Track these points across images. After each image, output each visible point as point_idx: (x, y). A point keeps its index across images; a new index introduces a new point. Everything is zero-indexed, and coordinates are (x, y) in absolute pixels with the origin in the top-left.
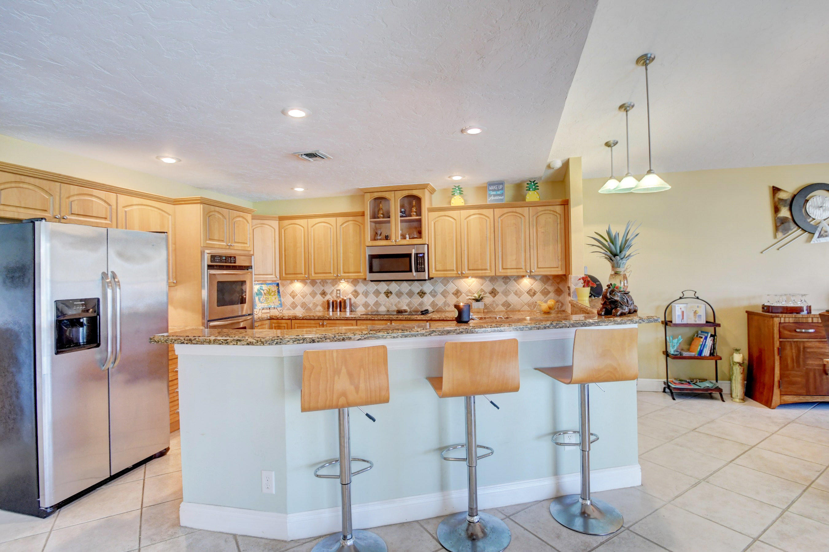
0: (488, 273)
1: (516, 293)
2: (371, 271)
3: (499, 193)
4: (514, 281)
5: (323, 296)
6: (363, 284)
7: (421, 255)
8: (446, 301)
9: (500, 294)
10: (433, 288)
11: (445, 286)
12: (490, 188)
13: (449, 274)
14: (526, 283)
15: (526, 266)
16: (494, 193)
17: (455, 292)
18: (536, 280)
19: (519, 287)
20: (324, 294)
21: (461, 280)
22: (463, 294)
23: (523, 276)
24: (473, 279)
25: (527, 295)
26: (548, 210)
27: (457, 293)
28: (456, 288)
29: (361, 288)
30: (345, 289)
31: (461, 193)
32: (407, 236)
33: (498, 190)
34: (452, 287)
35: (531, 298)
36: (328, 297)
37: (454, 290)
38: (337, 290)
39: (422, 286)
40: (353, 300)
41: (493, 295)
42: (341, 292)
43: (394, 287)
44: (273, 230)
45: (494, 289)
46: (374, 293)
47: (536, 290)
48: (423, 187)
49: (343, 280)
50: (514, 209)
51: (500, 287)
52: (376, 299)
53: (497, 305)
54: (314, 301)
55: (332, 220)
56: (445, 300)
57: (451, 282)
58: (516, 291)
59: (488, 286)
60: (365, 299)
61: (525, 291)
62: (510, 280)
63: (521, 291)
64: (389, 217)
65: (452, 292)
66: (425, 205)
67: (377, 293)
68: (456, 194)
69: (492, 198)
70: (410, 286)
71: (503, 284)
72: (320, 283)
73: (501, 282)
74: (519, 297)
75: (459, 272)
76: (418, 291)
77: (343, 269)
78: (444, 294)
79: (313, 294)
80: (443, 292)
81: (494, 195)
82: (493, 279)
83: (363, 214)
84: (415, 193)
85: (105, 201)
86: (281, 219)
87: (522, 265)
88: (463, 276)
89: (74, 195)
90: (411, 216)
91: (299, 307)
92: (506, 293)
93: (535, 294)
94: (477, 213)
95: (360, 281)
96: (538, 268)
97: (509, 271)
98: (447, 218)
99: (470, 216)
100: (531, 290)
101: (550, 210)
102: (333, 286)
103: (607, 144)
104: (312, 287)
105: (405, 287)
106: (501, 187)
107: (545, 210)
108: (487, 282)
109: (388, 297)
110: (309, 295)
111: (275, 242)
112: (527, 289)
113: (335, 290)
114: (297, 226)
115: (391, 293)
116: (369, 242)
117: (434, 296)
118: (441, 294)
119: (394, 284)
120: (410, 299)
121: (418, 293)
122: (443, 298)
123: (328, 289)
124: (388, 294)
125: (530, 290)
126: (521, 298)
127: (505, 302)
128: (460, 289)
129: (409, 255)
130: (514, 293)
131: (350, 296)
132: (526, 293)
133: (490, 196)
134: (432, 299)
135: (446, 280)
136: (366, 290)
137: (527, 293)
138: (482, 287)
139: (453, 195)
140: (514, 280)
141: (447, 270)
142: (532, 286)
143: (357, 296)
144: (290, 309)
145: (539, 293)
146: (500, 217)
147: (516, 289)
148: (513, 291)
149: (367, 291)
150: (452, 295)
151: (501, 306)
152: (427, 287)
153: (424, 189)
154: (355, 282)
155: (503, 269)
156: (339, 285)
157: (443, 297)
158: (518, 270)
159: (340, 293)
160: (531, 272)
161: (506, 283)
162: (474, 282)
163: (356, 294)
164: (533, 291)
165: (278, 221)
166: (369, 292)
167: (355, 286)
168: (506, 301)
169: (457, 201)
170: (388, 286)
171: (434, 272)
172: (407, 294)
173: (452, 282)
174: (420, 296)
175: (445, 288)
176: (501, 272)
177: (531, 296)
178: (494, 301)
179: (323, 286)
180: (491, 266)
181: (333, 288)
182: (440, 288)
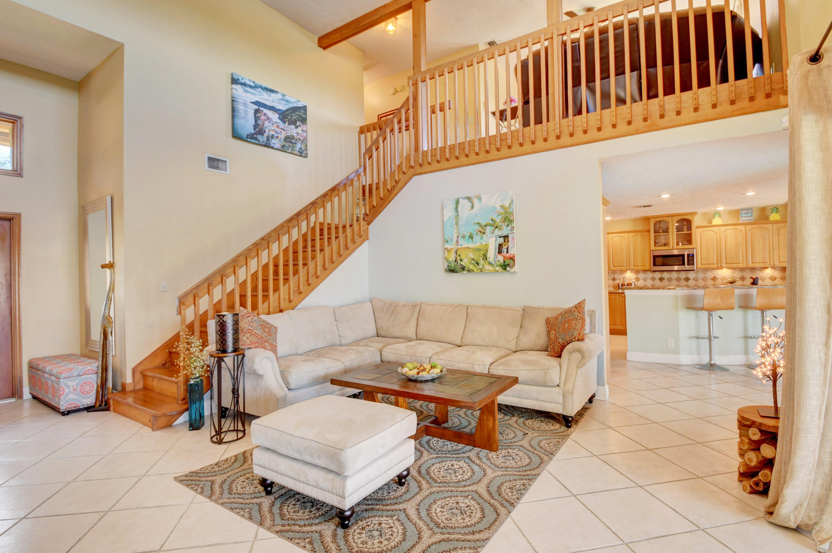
0: (741, 265)
2: (655, 265)
3: (749, 215)
6: (643, 273)
7: (691, 255)
8: (705, 284)
9: (748, 279)
10: (695, 276)
11: (705, 274)
12: (742, 212)
13: (711, 266)
14: (769, 272)
15: (770, 261)
16: (745, 215)
18: (776, 270)
19: (762, 274)
20: (614, 279)
21: (718, 270)
22: (719, 280)
23: (766, 268)
24: (727, 270)
25: (769, 280)
27: (714, 279)
28: (714, 275)
29: (641, 276)
30: (630, 276)
31: (720, 216)
32: (680, 244)
33: (748, 213)
34: (710, 275)
35: (772, 282)
36: (617, 282)
37: (712, 277)
38: (624, 277)
39: (687, 274)
40: (636, 283)
41: (742, 280)
42: (627, 278)
43: (666, 275)
45: (743, 276)
46: (651, 279)
48: (694, 214)
49: (630, 270)
50: (761, 225)
51: (748, 275)
52: (652, 283)
55: (626, 235)
59: (737, 275)
60: (644, 282)
61: (768, 278)
62: (757, 269)
63: (764, 277)
64: (668, 232)
65: (710, 278)
66: (694, 225)
67: (653, 279)
68: (716, 217)
69: (744, 218)
70: (678, 274)
71: (750, 273)
72: (611, 273)
74: (763, 281)
75: (719, 265)
76: (685, 277)
77: (634, 264)
78: (704, 279)
81: (745, 217)
82: (742, 269)
83: (649, 231)
84: (687, 217)
87: (768, 260)
88: (721, 268)
90: (683, 231)
93: (775, 279)
94: (732, 228)
95: (641, 271)
96: (780, 262)
97: (757, 264)
98: (710, 232)
99: (727, 230)
102: (621, 274)
105: (674, 275)
106: (750, 211)
107: (784, 225)
108: (738, 272)
109: (661, 281)
115: (664, 279)
116: (653, 247)
117: (696, 281)
118: (702, 279)
119: (666, 273)
120: (678, 283)
121: (684, 279)
123: (617, 276)
124: (661, 279)
125: (772, 277)
128: (717, 276)
129: (683, 256)
131: (634, 281)
133: (742, 217)
134: (695, 283)
135: (706, 270)
137: (770, 278)
138: (734, 275)
139: (714, 217)
140: (760, 269)
141: (710, 264)
142: (773, 274)
143: (639, 281)
145: (778, 278)
146: (750, 230)
149: (646, 277)
150: (710, 280)
152: (691, 275)
154: (637, 272)
155: (752, 263)
156: (625, 274)
157: (703, 281)
158: (764, 264)
160: (774, 264)
163: (638, 279)
164: (774, 277)
166: (647, 279)
167: (637, 274)
169: (717, 221)
170: (662, 273)
171: (700, 265)
172: (676, 279)
173: (711, 271)
174: (686, 280)
176: (751, 265)
177: (772, 280)
178: (743, 284)
179: (614, 274)
180: (743, 261)
181: (621, 276)
182: (701, 275)
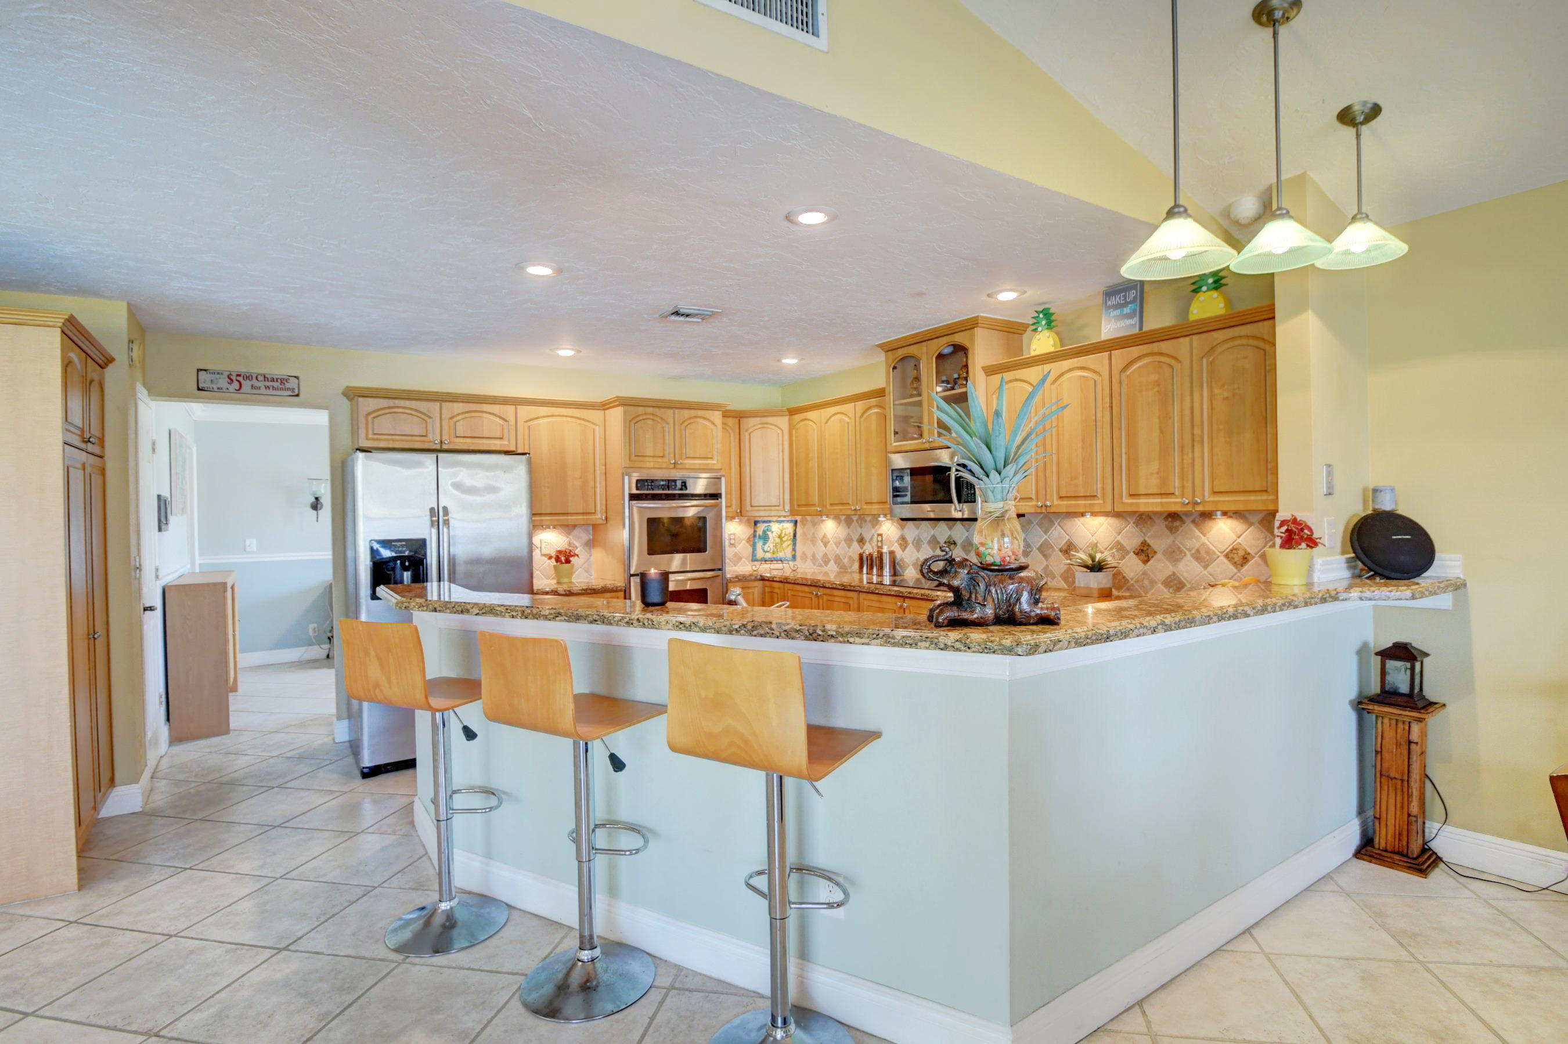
0: (1098, 505)
1: (1197, 556)
2: (897, 499)
3: (1127, 310)
4: (1192, 526)
5: (861, 544)
8: (1047, 565)
9: (1159, 555)
11: (1046, 532)
12: (1110, 303)
14: (1223, 531)
15: (1182, 487)
16: (1117, 313)
17: (1065, 548)
18: (1251, 524)
19: (1204, 539)
20: (861, 541)
21: (1076, 519)
23: (1209, 514)
24: (1101, 519)
25: (1225, 560)
26: (1240, 337)
27: (1068, 549)
28: (1068, 537)
29: (912, 533)
30: (888, 533)
31: (1049, 325)
33: (1129, 304)
34: (1058, 535)
35: (1235, 570)
36: (864, 547)
37: (1062, 543)
38: (879, 535)
40: (899, 554)
41: (1143, 557)
42: (884, 537)
44: (779, 431)
45: (1144, 543)
46: (929, 542)
47: (1249, 550)
48: (973, 325)
49: (882, 516)
50: (1155, 347)
51: (1159, 540)
53: (1153, 583)
54: (850, 554)
55: (850, 408)
56: (1045, 563)
57: (1056, 524)
58: (1198, 551)
60: (916, 553)
61: (1222, 553)
62: (1183, 522)
63: (1208, 552)
64: (920, 395)
65: (1060, 547)
66: (975, 361)
67: (934, 543)
68: (1040, 329)
69: (1113, 324)
71: (1167, 532)
72: (857, 521)
73: (1160, 525)
74: (1205, 567)
78: (1048, 550)
79: (849, 541)
80: (1041, 545)
81: (1118, 318)
82: (1143, 519)
83: (881, 393)
84: (955, 339)
85: (500, 417)
86: (792, 412)
89: (458, 415)
91: (832, 562)
92: (1174, 554)
93: (1246, 559)
94: (1076, 365)
96: (1213, 492)
98: (1018, 384)
99: (1062, 375)
100: (1236, 549)
101: (1247, 337)
102: (875, 527)
103: (1346, 117)
104: (847, 527)
106: (1128, 294)
107: (1233, 338)
108: (1130, 527)
110: (843, 542)
111: (783, 451)
112: (1225, 545)
113: (876, 535)
114: (810, 423)
115: (955, 543)
116: (891, 445)
118: (1039, 549)
122: (1043, 559)
123: (868, 533)
125: (1234, 550)
126: (1209, 568)
127: (1170, 577)
128: (1076, 541)
129: (946, 469)
130: (1192, 555)
131: (896, 548)
132: (1222, 558)
133: (1110, 319)
136: (918, 536)
137: (1227, 556)
138: (1119, 538)
139: (1035, 331)
140: (1193, 522)
142: (1239, 540)
143: (906, 547)
144: (821, 566)
145: (1256, 558)
146: (1124, 369)
147: (1198, 545)
148: (1189, 550)
149: (920, 539)
150: (1059, 552)
151: (1160, 586)
153: (973, 328)
154: (901, 521)
155: (1131, 495)
156: (880, 525)
157: (1042, 557)
159: (882, 541)
160: (1193, 502)
161: (1172, 530)
162: (1101, 525)
163: (903, 542)
164: (1241, 553)
165: (787, 418)
166: (922, 541)
167: (902, 528)
168: (1174, 574)
169: (1042, 343)
170: (950, 529)
173: (1059, 524)
175: (1045, 537)
176: (1125, 504)
177: (1235, 564)
178: (1145, 573)
179: (861, 527)
181: (874, 531)
